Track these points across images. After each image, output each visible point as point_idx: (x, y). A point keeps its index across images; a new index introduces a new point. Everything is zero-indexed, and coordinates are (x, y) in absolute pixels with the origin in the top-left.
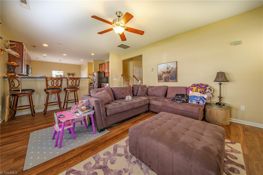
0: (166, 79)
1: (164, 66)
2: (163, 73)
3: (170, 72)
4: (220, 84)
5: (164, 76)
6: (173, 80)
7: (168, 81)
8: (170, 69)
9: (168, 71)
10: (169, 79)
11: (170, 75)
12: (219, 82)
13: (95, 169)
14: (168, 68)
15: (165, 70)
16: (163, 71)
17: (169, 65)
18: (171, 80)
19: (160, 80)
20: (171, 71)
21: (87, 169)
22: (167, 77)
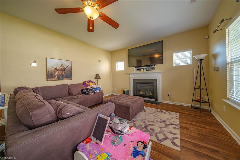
0: (59, 77)
1: (56, 62)
2: (56, 69)
3: (64, 70)
4: (97, 80)
5: (57, 73)
6: (68, 78)
7: (62, 80)
8: (65, 67)
9: (63, 68)
10: (64, 77)
11: (64, 73)
12: (97, 79)
13: (149, 130)
14: (62, 65)
15: (59, 67)
16: (56, 68)
17: (64, 63)
18: (66, 78)
19: (50, 78)
20: (66, 69)
21: (152, 133)
22: (61, 75)
